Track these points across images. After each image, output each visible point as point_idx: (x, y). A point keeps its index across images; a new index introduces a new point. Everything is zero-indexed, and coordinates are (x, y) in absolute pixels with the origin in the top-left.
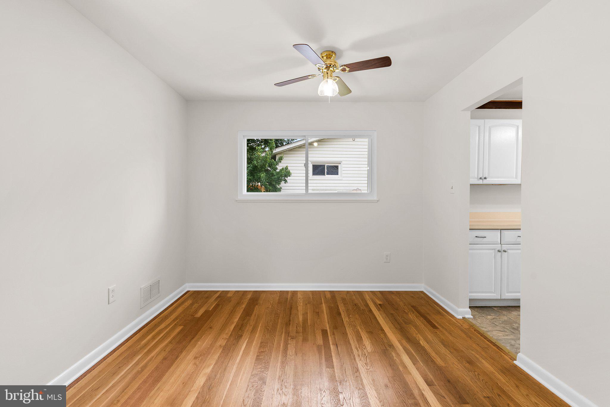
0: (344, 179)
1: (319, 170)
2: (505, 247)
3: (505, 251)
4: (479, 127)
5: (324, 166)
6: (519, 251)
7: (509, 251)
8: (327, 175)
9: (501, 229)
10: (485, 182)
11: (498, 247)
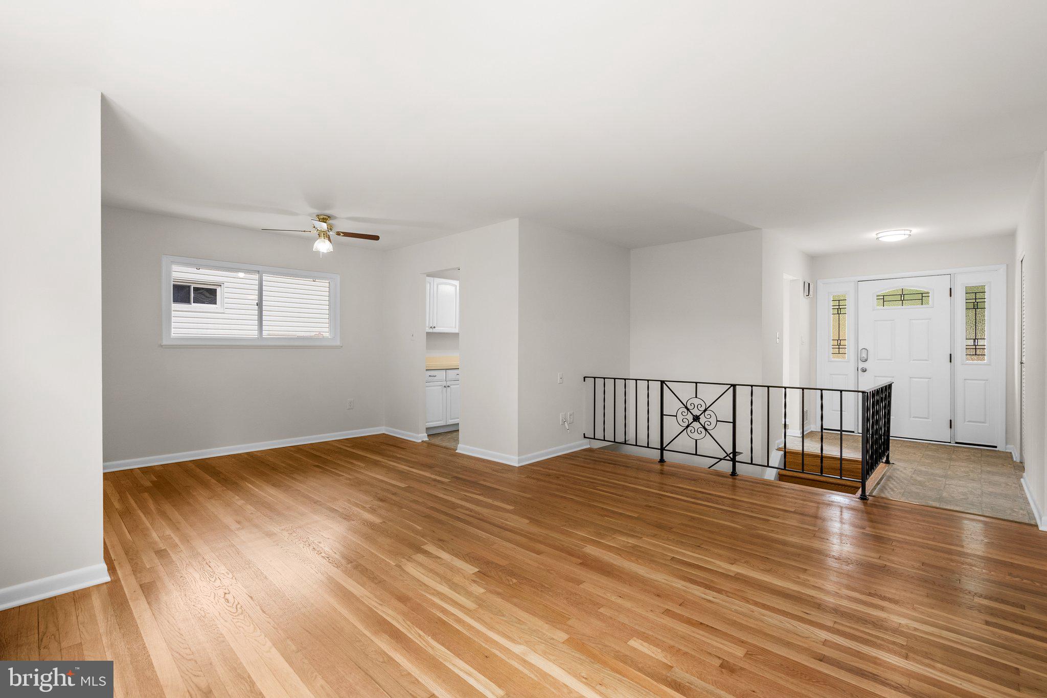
0: (227, 311)
1: (182, 293)
2: (449, 383)
3: (448, 387)
4: (430, 283)
5: (189, 287)
6: (458, 386)
7: (451, 386)
8: (194, 303)
9: (446, 369)
10: (435, 330)
11: (444, 383)
